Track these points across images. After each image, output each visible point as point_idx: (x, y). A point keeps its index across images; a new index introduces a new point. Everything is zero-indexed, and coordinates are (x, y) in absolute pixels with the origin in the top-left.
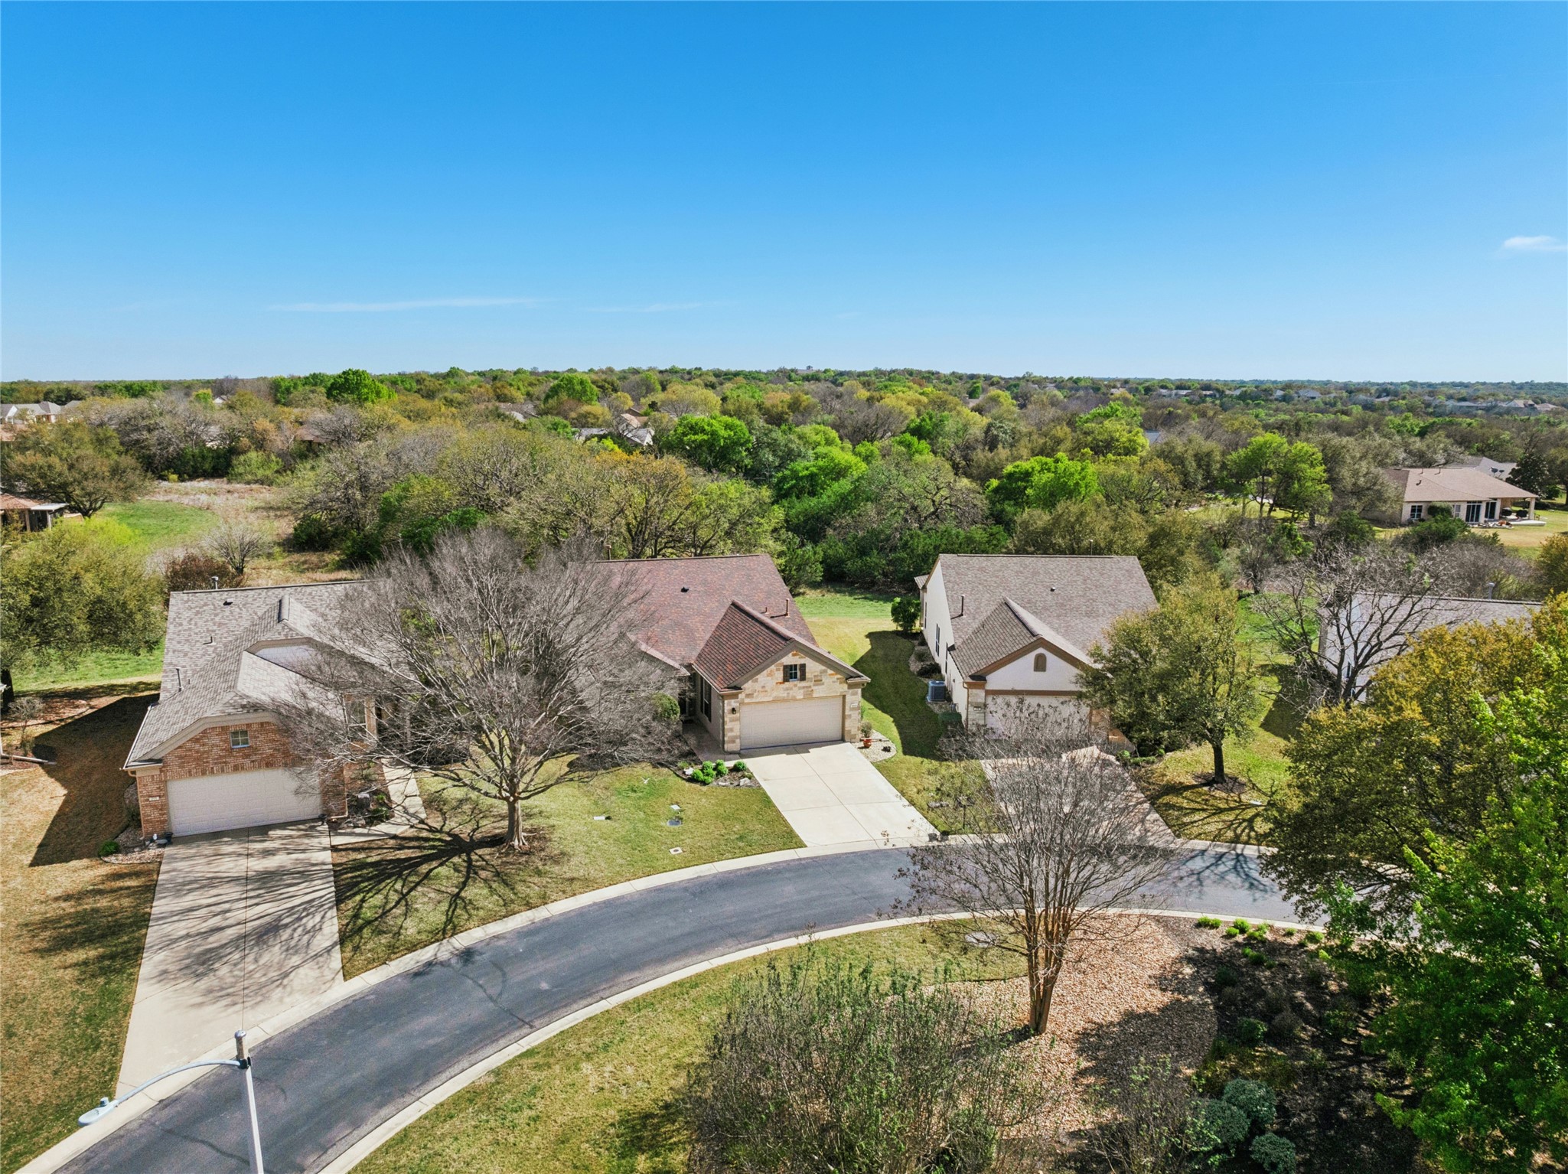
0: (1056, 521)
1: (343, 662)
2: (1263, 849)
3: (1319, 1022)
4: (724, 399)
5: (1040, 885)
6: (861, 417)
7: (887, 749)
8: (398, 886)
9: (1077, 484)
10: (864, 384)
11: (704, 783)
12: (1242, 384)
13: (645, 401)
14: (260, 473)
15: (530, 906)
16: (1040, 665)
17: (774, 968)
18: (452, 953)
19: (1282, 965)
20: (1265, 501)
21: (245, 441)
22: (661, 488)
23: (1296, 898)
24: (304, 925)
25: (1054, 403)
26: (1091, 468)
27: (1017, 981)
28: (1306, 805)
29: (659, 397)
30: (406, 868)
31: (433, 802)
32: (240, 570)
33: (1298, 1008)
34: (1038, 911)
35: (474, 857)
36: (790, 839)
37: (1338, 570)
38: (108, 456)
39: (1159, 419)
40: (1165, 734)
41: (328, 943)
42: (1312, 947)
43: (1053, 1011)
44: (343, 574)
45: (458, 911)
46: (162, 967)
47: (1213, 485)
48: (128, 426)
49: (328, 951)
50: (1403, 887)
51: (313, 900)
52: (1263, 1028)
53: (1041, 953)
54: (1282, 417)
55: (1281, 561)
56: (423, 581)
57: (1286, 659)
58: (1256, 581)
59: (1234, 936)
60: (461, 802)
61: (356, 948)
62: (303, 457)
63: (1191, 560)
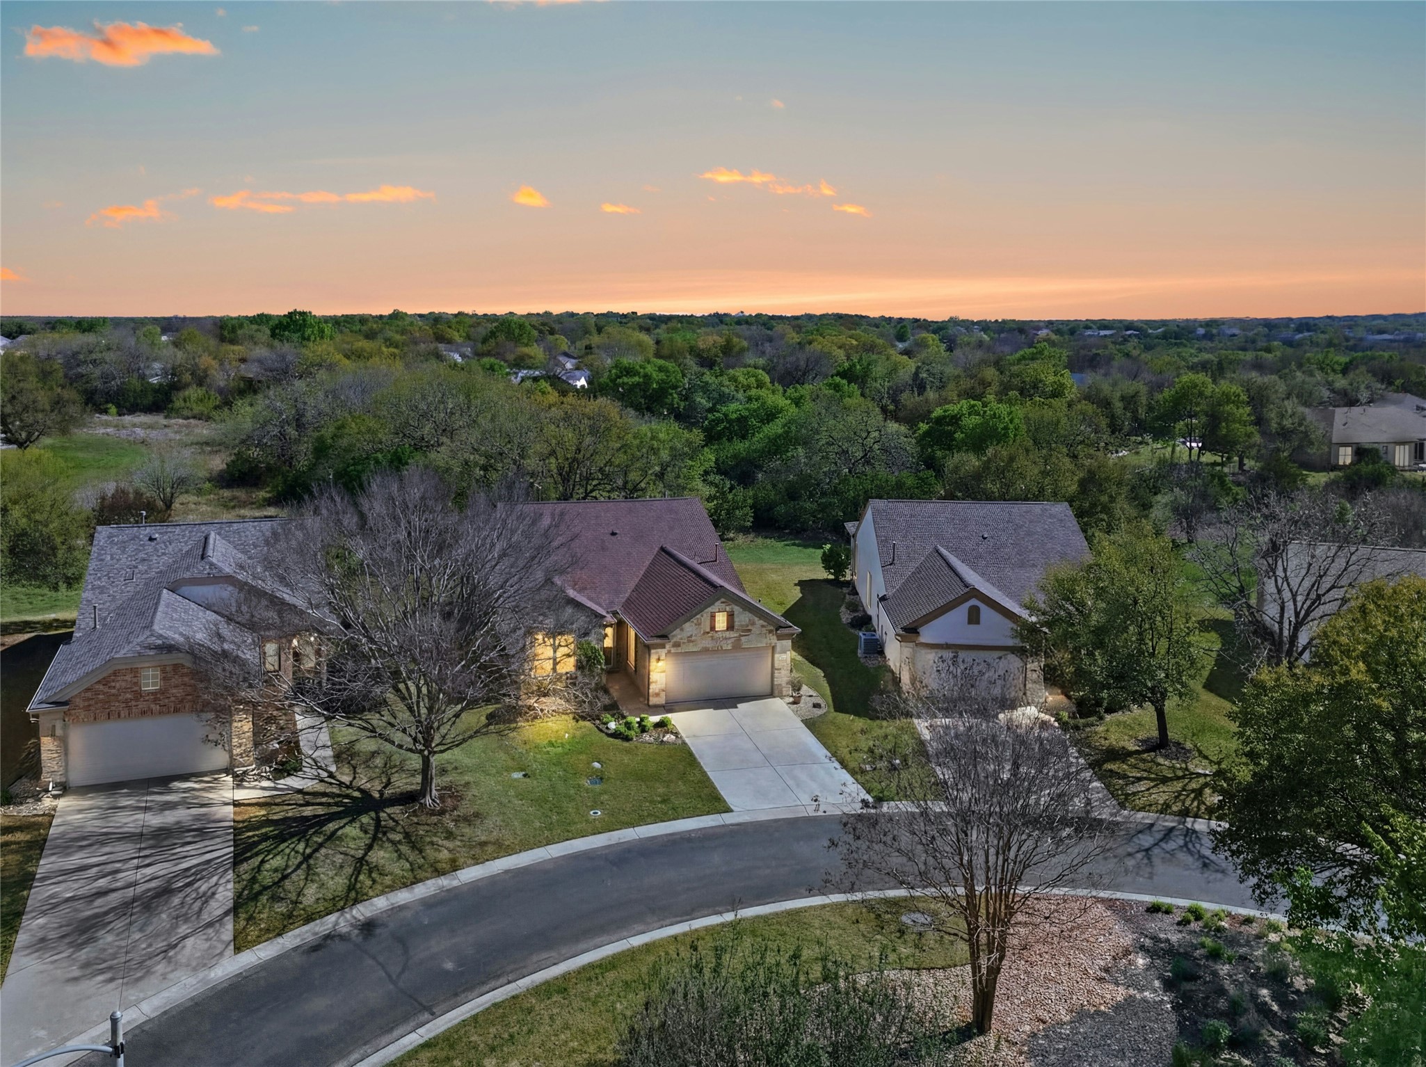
0: (986, 466)
1: (264, 602)
2: (1213, 823)
3: (1288, 1026)
4: (658, 342)
5: (979, 860)
6: (791, 359)
7: (816, 706)
8: (301, 847)
9: (1006, 428)
10: (794, 327)
11: (627, 739)
12: (1164, 323)
13: (581, 344)
14: (197, 409)
15: (439, 873)
16: (974, 617)
17: (695, 949)
18: (352, 925)
19: (1243, 958)
20: (1194, 445)
21: (187, 377)
22: (594, 431)
23: (1253, 880)
24: (197, 889)
25: (980, 344)
26: (1019, 412)
27: (957, 971)
28: (1255, 775)
29: (595, 339)
30: (311, 826)
31: (344, 755)
32: (168, 505)
33: (1263, 1009)
34: (979, 888)
35: (383, 815)
36: (716, 803)
37: (1272, 517)
38: (51, 389)
39: (1084, 361)
40: (1105, 694)
41: (220, 912)
42: (1273, 937)
43: (998, 1007)
44: (271, 511)
45: (361, 877)
46: (40, 935)
47: (1140, 428)
48: (73, 360)
49: (220, 919)
50: (1366, 871)
51: (209, 862)
52: (1226, 1033)
53: (983, 938)
54: (1206, 356)
55: (1214, 508)
56: (350, 520)
57: (1225, 613)
58: (1190, 530)
59: (1189, 922)
60: (374, 754)
61: (250, 919)
62: (242, 393)
63: (1123, 507)
